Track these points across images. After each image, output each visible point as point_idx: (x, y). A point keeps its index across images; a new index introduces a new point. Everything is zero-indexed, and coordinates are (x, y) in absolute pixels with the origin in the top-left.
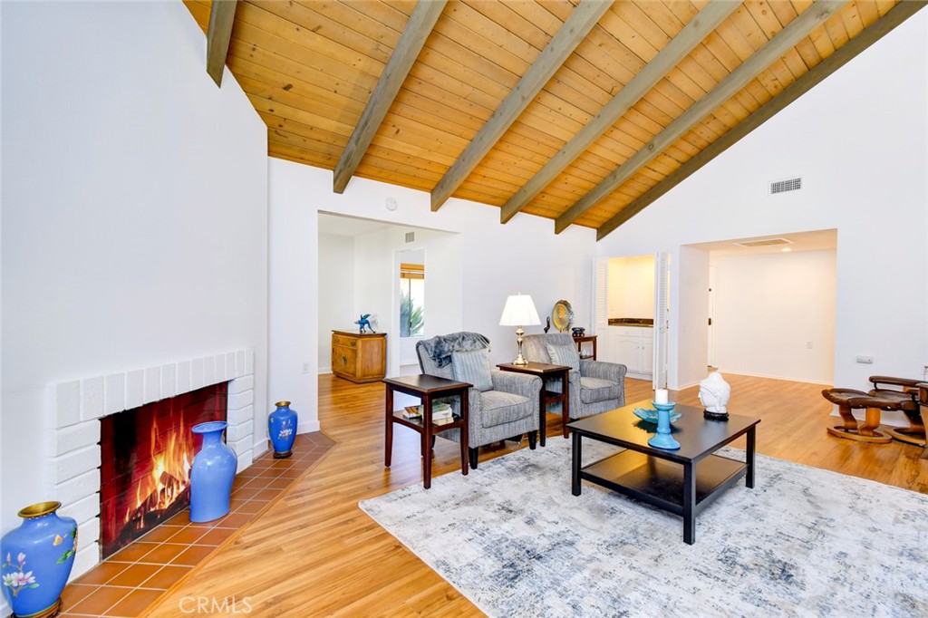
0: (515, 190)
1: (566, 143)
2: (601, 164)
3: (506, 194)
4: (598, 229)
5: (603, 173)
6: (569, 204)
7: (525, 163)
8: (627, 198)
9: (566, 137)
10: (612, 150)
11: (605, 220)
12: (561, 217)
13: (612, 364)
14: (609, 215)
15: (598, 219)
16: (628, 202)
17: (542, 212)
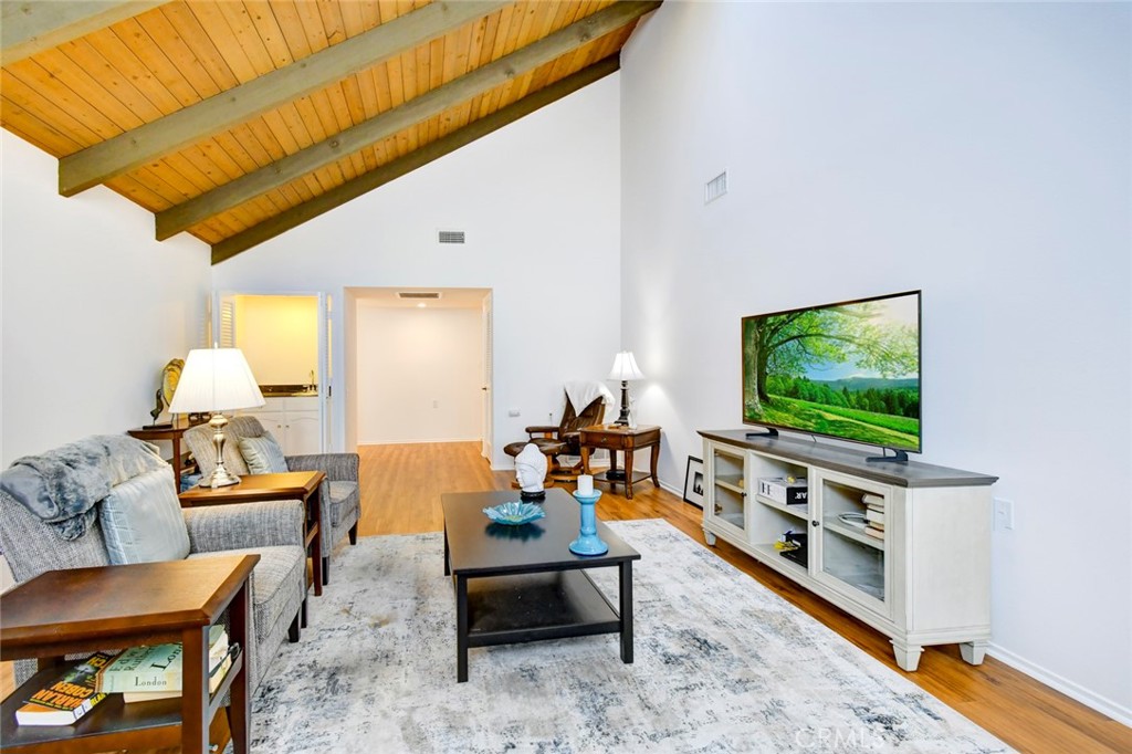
0: (108, 133)
1: (238, 84)
2: (267, 144)
3: (86, 134)
4: (213, 246)
5: (261, 158)
6: (192, 192)
7: (153, 87)
8: (271, 206)
9: (244, 73)
10: (289, 128)
11: (230, 234)
12: (168, 211)
13: (340, 456)
14: (236, 227)
15: (221, 229)
16: (271, 214)
17: (140, 194)
